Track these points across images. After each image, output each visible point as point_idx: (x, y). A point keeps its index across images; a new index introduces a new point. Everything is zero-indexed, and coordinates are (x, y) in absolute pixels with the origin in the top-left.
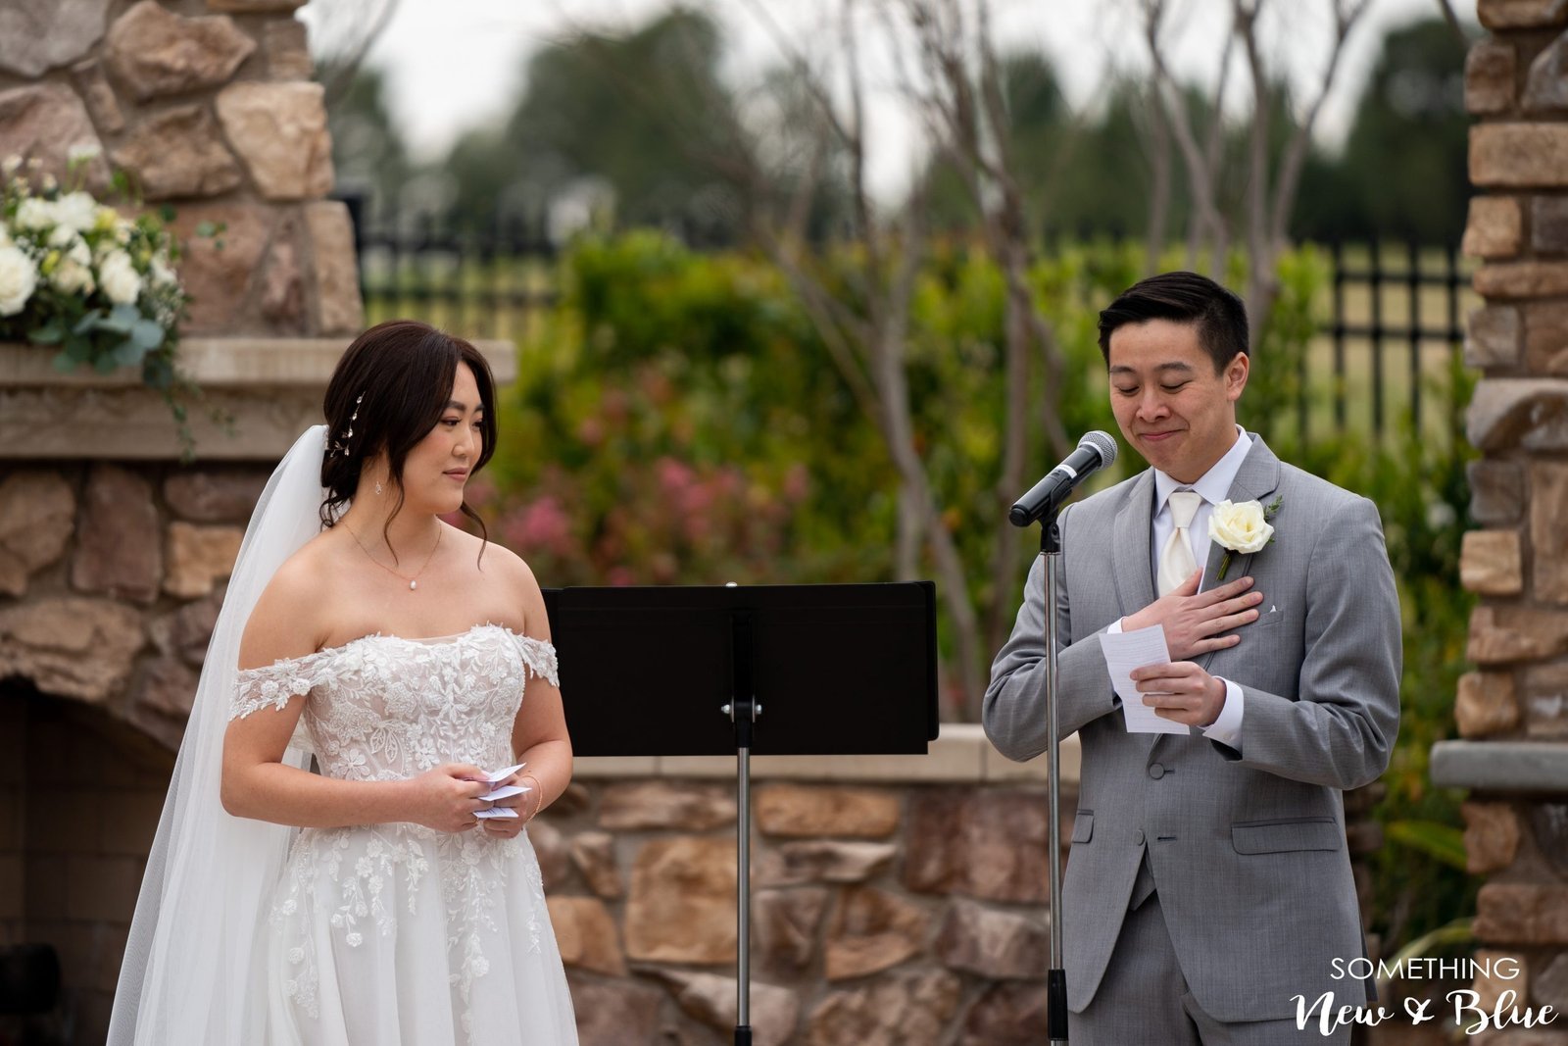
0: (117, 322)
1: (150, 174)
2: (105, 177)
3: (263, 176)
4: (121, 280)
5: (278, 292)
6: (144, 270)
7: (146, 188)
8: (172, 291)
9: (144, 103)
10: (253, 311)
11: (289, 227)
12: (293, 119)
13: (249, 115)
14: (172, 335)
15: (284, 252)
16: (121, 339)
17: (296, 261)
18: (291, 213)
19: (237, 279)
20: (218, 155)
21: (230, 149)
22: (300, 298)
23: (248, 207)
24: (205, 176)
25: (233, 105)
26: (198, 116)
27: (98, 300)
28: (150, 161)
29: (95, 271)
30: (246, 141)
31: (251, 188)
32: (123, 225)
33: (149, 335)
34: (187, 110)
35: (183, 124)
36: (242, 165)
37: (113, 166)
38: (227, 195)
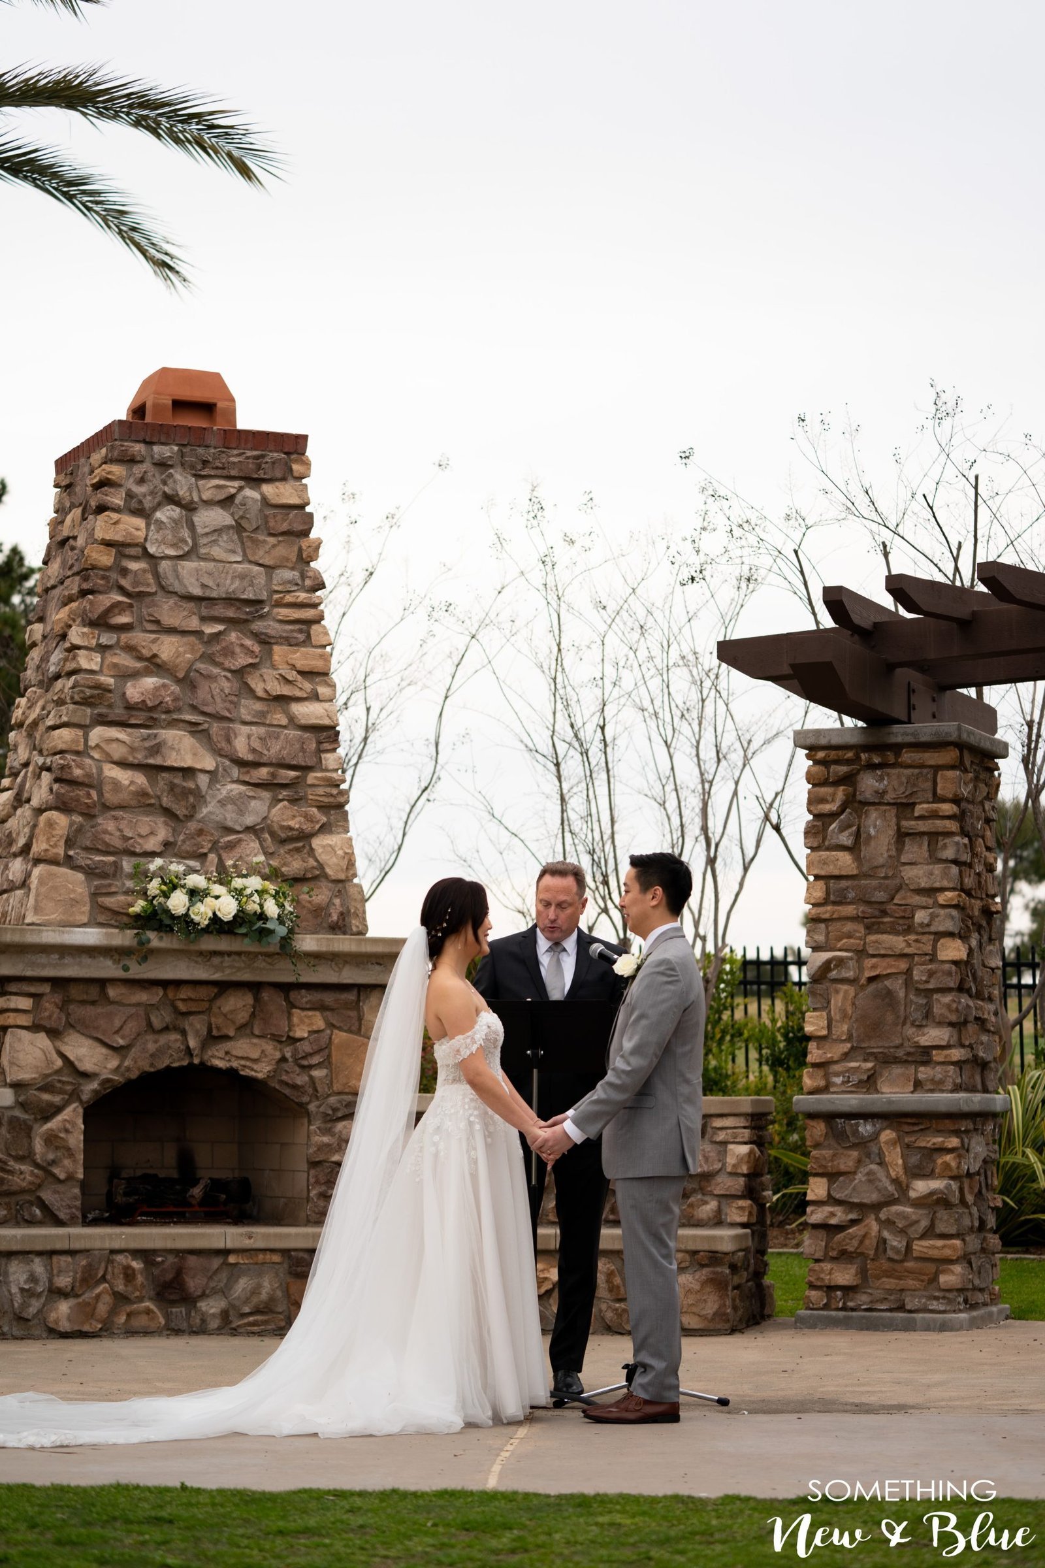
0: (269, 925)
1: (283, 869)
2: (267, 871)
3: (328, 871)
4: (271, 908)
5: (335, 917)
6: (281, 906)
7: (283, 875)
8: (292, 913)
9: (283, 842)
10: (325, 925)
11: (339, 891)
12: (341, 848)
13: (324, 847)
14: (291, 931)
15: (337, 901)
16: (271, 932)
17: (342, 905)
18: (340, 885)
19: (319, 911)
20: (312, 862)
21: (317, 861)
22: (344, 920)
23: (324, 883)
24: (306, 870)
25: (318, 843)
26: (304, 847)
27: (262, 916)
28: (285, 864)
29: (261, 906)
30: (322, 858)
31: (326, 876)
32: (272, 888)
33: (282, 931)
34: (300, 844)
35: (298, 850)
36: (321, 867)
37: (269, 865)
38: (315, 878)
